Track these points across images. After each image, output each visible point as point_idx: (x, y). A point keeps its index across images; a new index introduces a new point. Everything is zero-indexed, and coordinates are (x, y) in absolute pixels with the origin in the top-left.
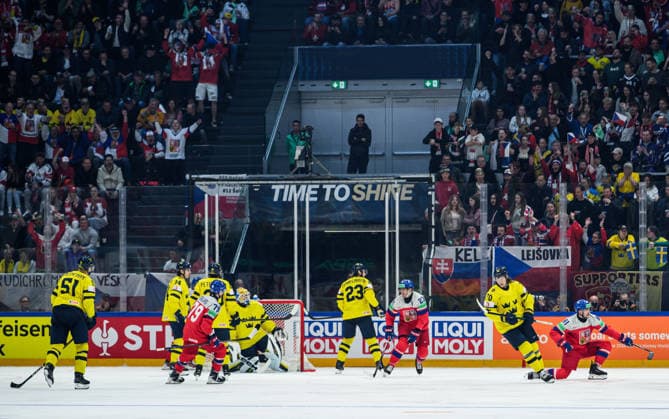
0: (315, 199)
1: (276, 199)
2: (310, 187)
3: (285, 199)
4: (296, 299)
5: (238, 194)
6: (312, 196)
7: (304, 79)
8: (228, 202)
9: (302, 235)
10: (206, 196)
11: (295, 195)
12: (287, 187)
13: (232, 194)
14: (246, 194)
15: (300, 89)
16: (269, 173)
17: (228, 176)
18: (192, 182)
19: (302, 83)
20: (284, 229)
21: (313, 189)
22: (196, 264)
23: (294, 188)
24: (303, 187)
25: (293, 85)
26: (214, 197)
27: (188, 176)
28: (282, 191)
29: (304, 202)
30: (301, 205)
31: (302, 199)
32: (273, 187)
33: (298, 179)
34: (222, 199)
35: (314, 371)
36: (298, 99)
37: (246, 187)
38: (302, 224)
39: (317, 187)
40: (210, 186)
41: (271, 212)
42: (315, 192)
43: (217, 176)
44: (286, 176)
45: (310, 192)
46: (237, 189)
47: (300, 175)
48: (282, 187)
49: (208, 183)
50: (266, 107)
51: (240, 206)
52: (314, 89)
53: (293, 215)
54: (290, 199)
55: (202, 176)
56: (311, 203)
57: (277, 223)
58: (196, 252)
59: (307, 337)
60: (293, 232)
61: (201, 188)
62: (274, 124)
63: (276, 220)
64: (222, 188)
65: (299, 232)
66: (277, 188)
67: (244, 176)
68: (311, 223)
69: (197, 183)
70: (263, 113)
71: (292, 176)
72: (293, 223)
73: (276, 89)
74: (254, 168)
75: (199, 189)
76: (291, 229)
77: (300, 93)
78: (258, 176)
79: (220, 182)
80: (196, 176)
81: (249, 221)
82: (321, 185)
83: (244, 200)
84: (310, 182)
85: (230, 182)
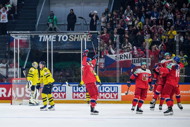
0: (55, 40)
1: (40, 40)
2: (53, 36)
3: (44, 40)
5: (26, 39)
6: (54, 39)
8: (23, 42)
9: (50, 54)
10: (15, 40)
11: (48, 39)
12: (45, 36)
13: (24, 39)
14: (29, 39)
16: (38, 31)
17: (23, 32)
18: (9, 34)
20: (43, 52)
21: (54, 37)
23: (47, 36)
24: (50, 36)
26: (17, 40)
27: (8, 32)
28: (43, 37)
29: (51, 42)
30: (50, 43)
31: (50, 40)
32: (39, 36)
34: (20, 41)
36: (49, 3)
37: (29, 36)
38: (50, 50)
39: (56, 36)
40: (16, 36)
41: (38, 45)
43: (18, 32)
44: (44, 32)
45: (53, 38)
46: (26, 37)
47: (50, 32)
48: (43, 36)
49: (15, 34)
50: (37, 6)
51: (27, 43)
53: (47, 46)
54: (46, 41)
55: (13, 32)
56: (53, 42)
57: (41, 49)
58: (11, 60)
60: (47, 53)
61: (13, 36)
62: (40, 12)
63: (40, 48)
65: (49, 53)
66: (41, 36)
67: (29, 32)
68: (53, 49)
69: (11, 35)
70: (36, 9)
71: (47, 32)
72: (47, 49)
74: (33, 29)
76: (45, 52)
78: (34, 32)
79: (20, 34)
80: (11, 32)
81: (30, 49)
82: (57, 35)
83: (29, 41)
84: (53, 34)
85: (23, 34)
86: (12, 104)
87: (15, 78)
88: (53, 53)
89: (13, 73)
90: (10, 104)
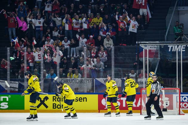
0: (184, 50)
1: (170, 50)
2: (182, 46)
3: (173, 51)
4: (177, 88)
5: (156, 49)
6: (183, 49)
7: (180, 6)
8: (152, 52)
9: (179, 64)
10: (144, 49)
11: (177, 49)
12: (174, 46)
13: (153, 49)
14: (159, 49)
15: (179, 9)
16: (167, 41)
17: (152, 42)
18: (139, 44)
19: (179, 7)
20: (173, 62)
21: (183, 47)
22: (140, 75)
23: (176, 46)
24: (180, 46)
25: (176, 8)
26: (147, 50)
27: (137, 42)
28: (172, 48)
30: (179, 53)
31: (179, 51)
32: (169, 46)
33: (178, 43)
34: (150, 51)
35: (184, 114)
36: (178, 13)
37: (159, 46)
38: (179, 60)
39: (185, 46)
40: (145, 46)
41: (167, 55)
42: (184, 48)
43: (148, 42)
44: (173, 42)
45: (182, 48)
46: (155, 47)
47: (179, 42)
48: (172, 46)
49: (145, 45)
50: (166, 16)
51: (157, 53)
52: (184, 9)
53: (176, 56)
54: (175, 51)
55: (142, 42)
56: (183, 52)
57: (170, 59)
58: (140, 70)
59: (181, 102)
61: (142, 46)
62: (169, 22)
63: (170, 58)
64: (150, 47)
65: (178, 63)
66: (170, 46)
67: (158, 42)
68: (183, 59)
69: (140, 45)
70: (165, 19)
71: (176, 42)
72: (176, 59)
73: (170, 10)
74: (162, 39)
75: (141, 47)
76: (175, 62)
77: (178, 11)
78: (163, 42)
79: (149, 44)
80: (140, 42)
81: (160, 59)
82: (187, 45)
83: (158, 51)
84: (182, 44)
85: (153, 44)
86: (142, 114)
87: (144, 88)
88: (182, 63)
89: (142, 82)
90: (140, 114)
